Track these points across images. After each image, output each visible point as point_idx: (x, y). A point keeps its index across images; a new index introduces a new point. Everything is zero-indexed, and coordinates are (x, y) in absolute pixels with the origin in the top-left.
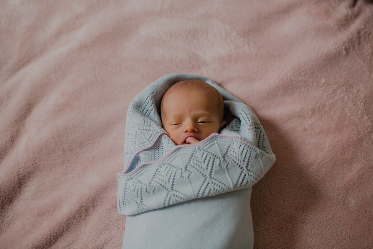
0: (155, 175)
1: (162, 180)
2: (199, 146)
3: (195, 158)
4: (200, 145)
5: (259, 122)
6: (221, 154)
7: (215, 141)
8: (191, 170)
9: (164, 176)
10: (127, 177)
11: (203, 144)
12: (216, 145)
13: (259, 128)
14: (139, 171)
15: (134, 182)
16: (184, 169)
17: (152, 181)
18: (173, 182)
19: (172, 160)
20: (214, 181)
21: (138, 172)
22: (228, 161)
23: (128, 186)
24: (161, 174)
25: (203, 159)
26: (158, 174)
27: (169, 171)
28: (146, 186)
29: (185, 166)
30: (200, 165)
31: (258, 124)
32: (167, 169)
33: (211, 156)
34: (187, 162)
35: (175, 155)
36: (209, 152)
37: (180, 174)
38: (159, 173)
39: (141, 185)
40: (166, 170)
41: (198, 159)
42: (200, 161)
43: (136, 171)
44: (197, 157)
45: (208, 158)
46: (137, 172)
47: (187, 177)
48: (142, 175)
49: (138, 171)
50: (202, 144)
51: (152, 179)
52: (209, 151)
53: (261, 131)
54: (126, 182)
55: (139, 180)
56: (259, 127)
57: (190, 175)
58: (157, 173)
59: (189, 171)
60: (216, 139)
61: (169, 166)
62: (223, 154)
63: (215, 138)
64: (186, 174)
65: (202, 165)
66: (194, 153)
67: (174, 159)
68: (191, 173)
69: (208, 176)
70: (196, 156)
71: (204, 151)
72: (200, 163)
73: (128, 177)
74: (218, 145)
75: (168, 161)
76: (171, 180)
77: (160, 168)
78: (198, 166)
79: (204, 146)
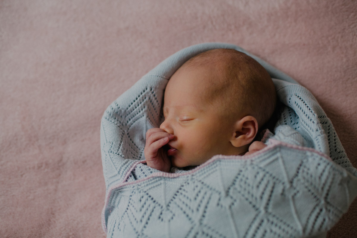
0: (177, 194)
1: (187, 205)
2: (252, 161)
3: (244, 179)
4: (253, 159)
5: (324, 113)
6: (288, 176)
7: (278, 155)
8: (235, 197)
9: (190, 200)
10: (132, 186)
11: (259, 158)
12: (280, 161)
13: (326, 123)
14: (153, 181)
15: (143, 197)
16: (223, 194)
17: (172, 202)
18: (205, 212)
19: (207, 176)
20: (271, 219)
21: (151, 182)
22: (298, 189)
23: (132, 200)
24: (187, 194)
25: (256, 183)
26: (181, 194)
27: (200, 192)
28: (162, 207)
29: (226, 189)
30: (251, 192)
31: (323, 117)
32: (196, 188)
33: (270, 179)
34: (230, 184)
35: (212, 168)
36: (268, 173)
37: (216, 201)
38: (184, 193)
39: (153, 205)
40: (194, 189)
41: (248, 181)
42: (251, 184)
43: (147, 181)
44: (247, 178)
45: (265, 182)
46: (149, 181)
47: (227, 207)
48: (156, 188)
49: (151, 180)
50: (257, 157)
51: (172, 200)
52: (267, 170)
53: (329, 126)
54: (130, 195)
55: (150, 194)
56: (326, 121)
57: (233, 204)
58: (180, 191)
59: (232, 198)
60: (280, 151)
61: (200, 185)
62: (291, 177)
63: (278, 149)
64: (226, 202)
65: (254, 191)
66: (243, 170)
67: (209, 174)
68: (235, 200)
69: (262, 209)
70: (246, 176)
71: (260, 170)
72: (250, 188)
73: (134, 187)
74: (284, 162)
75: (200, 176)
76: (202, 209)
77: (186, 185)
78: (246, 192)
79: (261, 162)
